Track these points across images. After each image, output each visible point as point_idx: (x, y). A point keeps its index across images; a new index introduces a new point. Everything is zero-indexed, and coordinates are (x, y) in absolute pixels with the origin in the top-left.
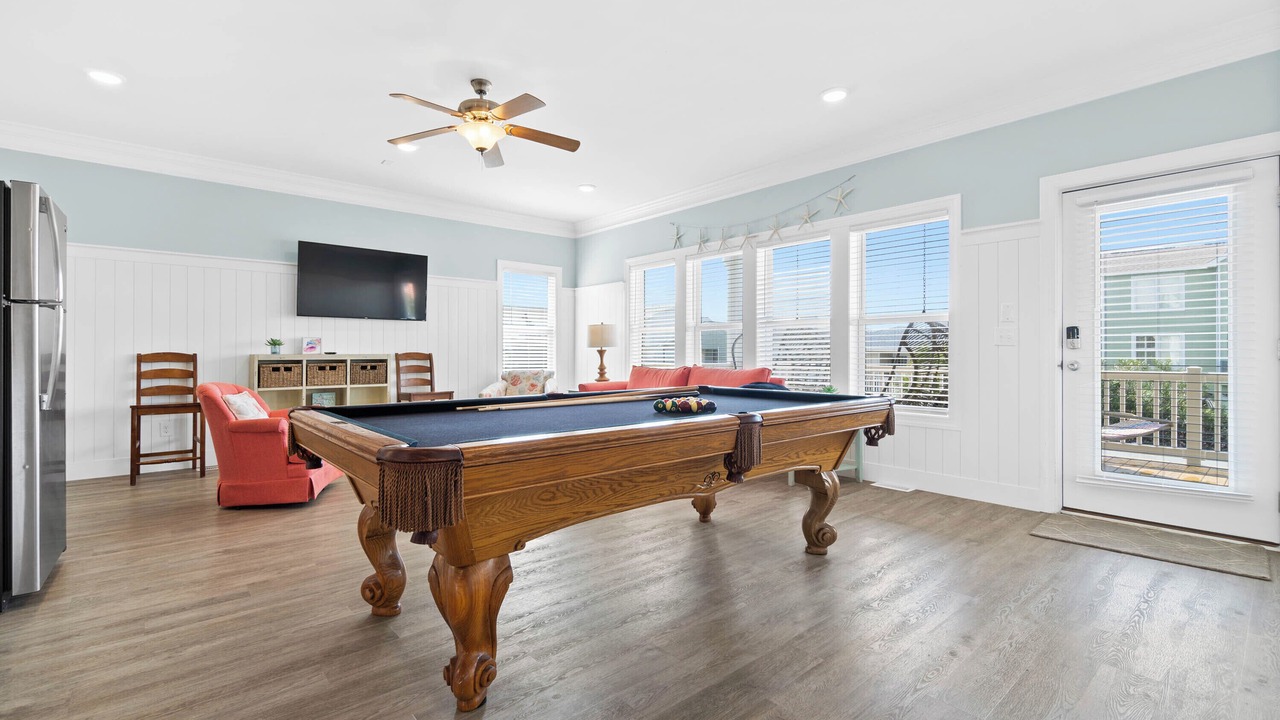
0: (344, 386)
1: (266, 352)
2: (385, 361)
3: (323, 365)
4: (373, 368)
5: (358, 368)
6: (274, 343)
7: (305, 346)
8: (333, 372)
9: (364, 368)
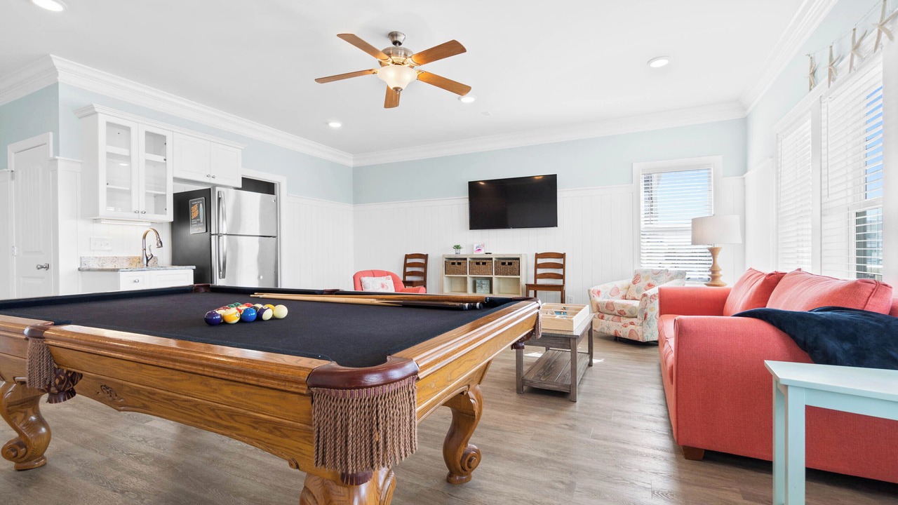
0: (491, 276)
1: (452, 253)
2: (518, 259)
3: (478, 261)
4: (510, 264)
5: (500, 265)
6: (457, 247)
7: (475, 249)
8: (484, 266)
9: (504, 264)
